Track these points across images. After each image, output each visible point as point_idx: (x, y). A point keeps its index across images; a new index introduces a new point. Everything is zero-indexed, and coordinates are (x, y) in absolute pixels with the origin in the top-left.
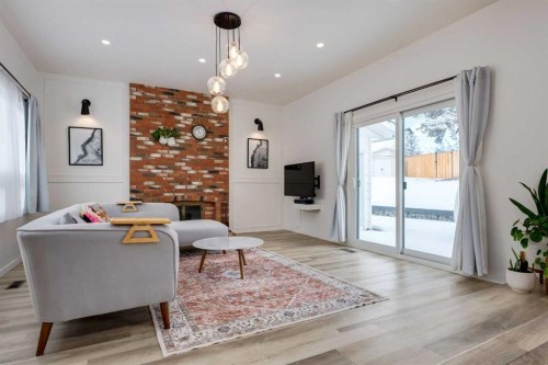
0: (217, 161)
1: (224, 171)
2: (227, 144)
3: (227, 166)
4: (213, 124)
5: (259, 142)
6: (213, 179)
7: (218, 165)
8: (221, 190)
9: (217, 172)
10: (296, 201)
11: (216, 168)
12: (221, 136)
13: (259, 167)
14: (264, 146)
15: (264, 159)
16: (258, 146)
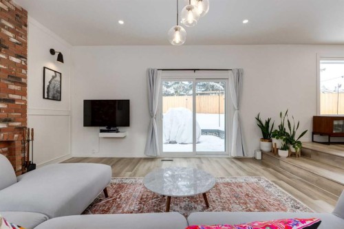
0: (12, 87)
1: (21, 100)
2: (25, 68)
3: (25, 94)
4: (8, 37)
5: (53, 74)
6: (7, 111)
7: (14, 92)
8: (17, 124)
9: (13, 101)
10: (102, 131)
11: (11, 96)
12: (18, 56)
13: (54, 99)
14: (58, 78)
15: (57, 91)
16: (53, 77)
